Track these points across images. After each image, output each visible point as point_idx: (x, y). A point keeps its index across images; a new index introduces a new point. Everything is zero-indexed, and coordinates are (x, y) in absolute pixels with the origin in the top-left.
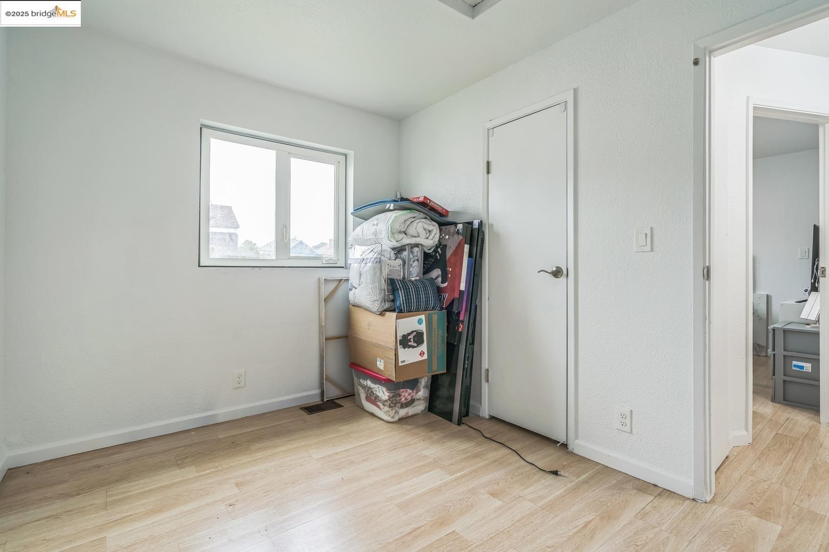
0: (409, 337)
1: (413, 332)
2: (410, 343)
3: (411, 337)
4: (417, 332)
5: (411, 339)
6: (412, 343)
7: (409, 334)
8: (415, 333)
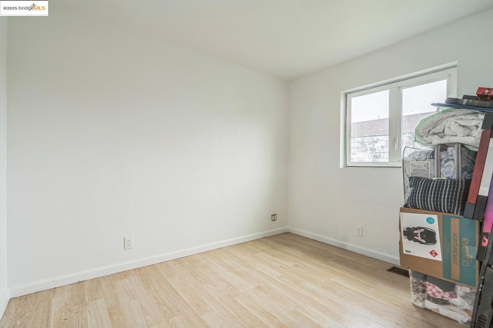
0: (415, 232)
1: (420, 228)
2: (416, 238)
3: (418, 232)
4: (425, 229)
5: (418, 234)
6: (419, 238)
7: (417, 229)
8: (422, 230)
